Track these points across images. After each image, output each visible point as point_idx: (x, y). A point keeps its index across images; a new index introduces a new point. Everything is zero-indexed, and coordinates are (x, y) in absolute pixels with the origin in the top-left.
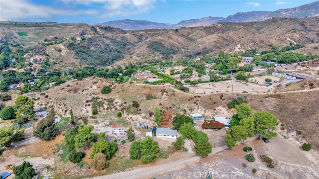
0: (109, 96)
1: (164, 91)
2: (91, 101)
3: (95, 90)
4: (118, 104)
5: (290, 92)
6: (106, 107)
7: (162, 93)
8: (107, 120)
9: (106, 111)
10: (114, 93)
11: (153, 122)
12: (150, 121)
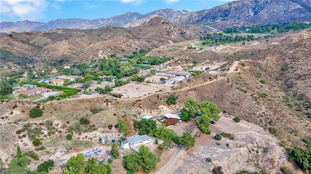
0: (43, 119)
1: (108, 101)
2: (23, 130)
3: (19, 116)
4: (59, 126)
5: (199, 85)
6: (46, 133)
7: (106, 104)
8: (59, 147)
9: (48, 137)
10: (47, 114)
11: (118, 134)
12: (113, 133)
